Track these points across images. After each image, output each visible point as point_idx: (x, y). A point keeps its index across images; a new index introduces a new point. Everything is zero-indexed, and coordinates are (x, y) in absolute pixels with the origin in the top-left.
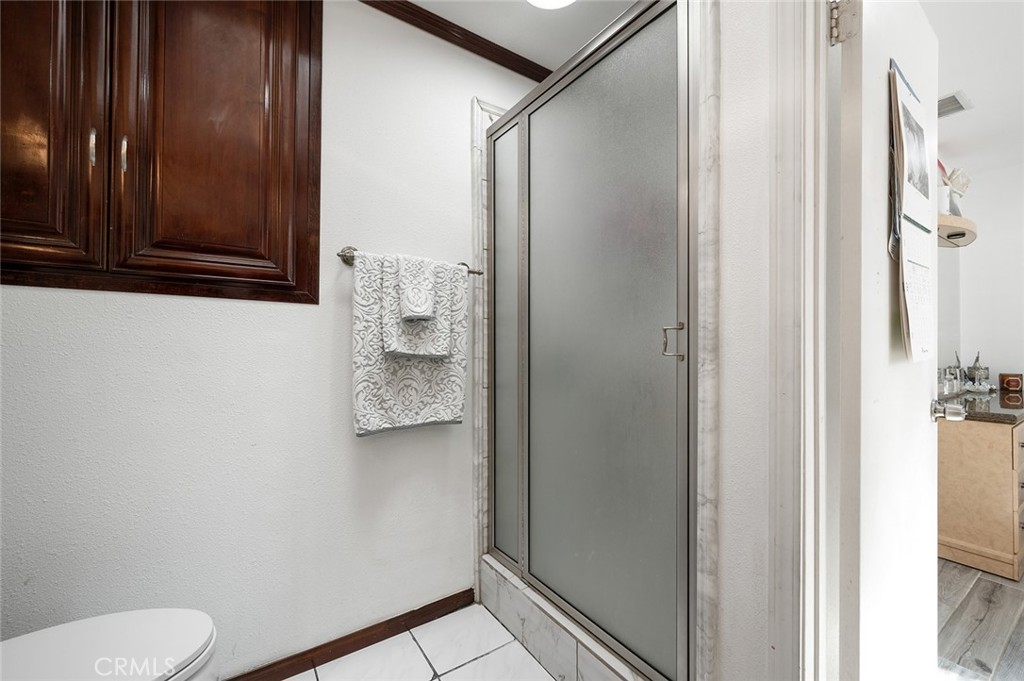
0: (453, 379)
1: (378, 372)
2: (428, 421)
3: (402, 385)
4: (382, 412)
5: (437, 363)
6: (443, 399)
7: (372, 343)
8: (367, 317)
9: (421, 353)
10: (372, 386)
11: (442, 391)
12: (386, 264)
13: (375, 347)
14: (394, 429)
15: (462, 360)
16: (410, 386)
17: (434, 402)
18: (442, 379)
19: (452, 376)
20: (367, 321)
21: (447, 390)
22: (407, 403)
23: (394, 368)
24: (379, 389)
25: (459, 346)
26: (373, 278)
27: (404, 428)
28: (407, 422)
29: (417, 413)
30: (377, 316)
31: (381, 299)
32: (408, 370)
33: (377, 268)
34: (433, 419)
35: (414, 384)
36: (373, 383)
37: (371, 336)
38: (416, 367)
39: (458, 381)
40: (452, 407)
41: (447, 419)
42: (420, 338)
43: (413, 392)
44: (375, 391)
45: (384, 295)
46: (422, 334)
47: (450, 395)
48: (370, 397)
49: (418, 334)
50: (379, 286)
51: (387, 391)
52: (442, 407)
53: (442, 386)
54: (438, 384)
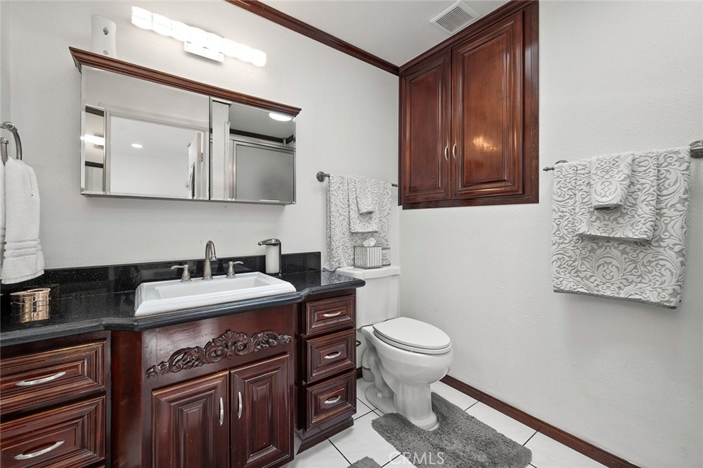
0: (662, 262)
1: (572, 248)
2: (631, 297)
3: (601, 261)
4: (579, 279)
5: (644, 246)
6: (650, 281)
7: (566, 228)
8: (562, 209)
9: (617, 236)
10: (567, 259)
11: (650, 273)
12: (580, 167)
13: (570, 230)
14: (590, 295)
15: (675, 245)
16: (610, 263)
17: (640, 282)
18: (650, 262)
19: (662, 259)
20: (562, 212)
21: (654, 273)
22: (608, 277)
23: (592, 248)
24: (574, 261)
25: (671, 231)
26: (568, 181)
27: (603, 297)
28: (608, 293)
29: (619, 288)
30: (572, 207)
31: (575, 194)
32: (608, 249)
33: (572, 172)
34: (637, 297)
35: (615, 262)
36: (568, 257)
37: (566, 223)
38: (615, 248)
39: (668, 265)
40: (660, 290)
41: (652, 300)
42: (618, 223)
43: (614, 269)
44: (570, 262)
45: (577, 192)
46: (621, 220)
47: (658, 278)
48: (565, 266)
49: (615, 219)
50: (574, 185)
51: (582, 264)
52: (649, 288)
53: (649, 268)
54: (645, 266)
